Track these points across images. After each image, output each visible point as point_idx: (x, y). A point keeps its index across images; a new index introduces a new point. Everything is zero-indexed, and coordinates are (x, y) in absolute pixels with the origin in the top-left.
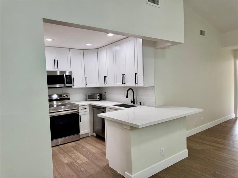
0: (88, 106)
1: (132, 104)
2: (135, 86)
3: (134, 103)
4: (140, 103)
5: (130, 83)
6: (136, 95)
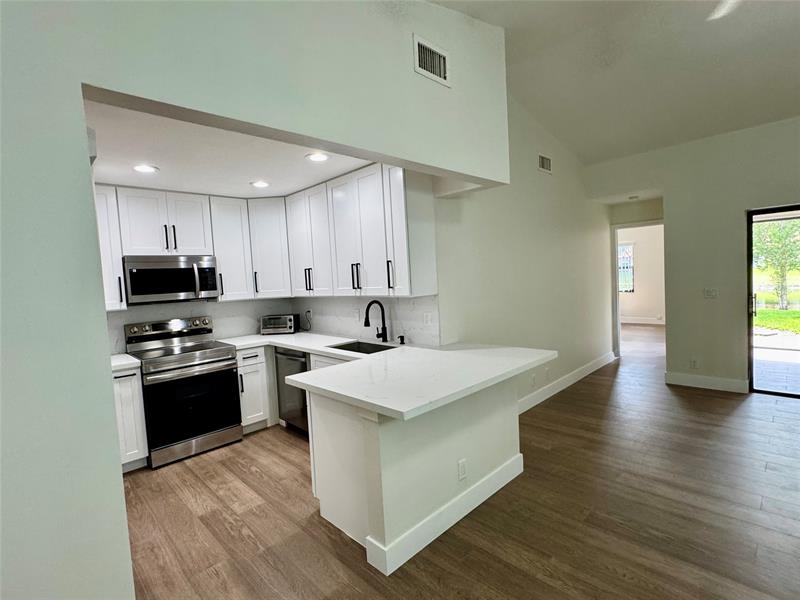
0: (263, 349)
1: (379, 342)
2: (387, 294)
3: (385, 340)
4: (402, 338)
5: (374, 287)
6: (390, 319)
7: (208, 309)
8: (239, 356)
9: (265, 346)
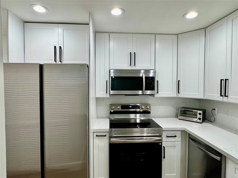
7: (150, 100)
8: (164, 135)
9: (181, 131)
